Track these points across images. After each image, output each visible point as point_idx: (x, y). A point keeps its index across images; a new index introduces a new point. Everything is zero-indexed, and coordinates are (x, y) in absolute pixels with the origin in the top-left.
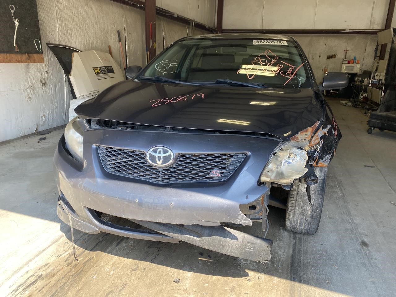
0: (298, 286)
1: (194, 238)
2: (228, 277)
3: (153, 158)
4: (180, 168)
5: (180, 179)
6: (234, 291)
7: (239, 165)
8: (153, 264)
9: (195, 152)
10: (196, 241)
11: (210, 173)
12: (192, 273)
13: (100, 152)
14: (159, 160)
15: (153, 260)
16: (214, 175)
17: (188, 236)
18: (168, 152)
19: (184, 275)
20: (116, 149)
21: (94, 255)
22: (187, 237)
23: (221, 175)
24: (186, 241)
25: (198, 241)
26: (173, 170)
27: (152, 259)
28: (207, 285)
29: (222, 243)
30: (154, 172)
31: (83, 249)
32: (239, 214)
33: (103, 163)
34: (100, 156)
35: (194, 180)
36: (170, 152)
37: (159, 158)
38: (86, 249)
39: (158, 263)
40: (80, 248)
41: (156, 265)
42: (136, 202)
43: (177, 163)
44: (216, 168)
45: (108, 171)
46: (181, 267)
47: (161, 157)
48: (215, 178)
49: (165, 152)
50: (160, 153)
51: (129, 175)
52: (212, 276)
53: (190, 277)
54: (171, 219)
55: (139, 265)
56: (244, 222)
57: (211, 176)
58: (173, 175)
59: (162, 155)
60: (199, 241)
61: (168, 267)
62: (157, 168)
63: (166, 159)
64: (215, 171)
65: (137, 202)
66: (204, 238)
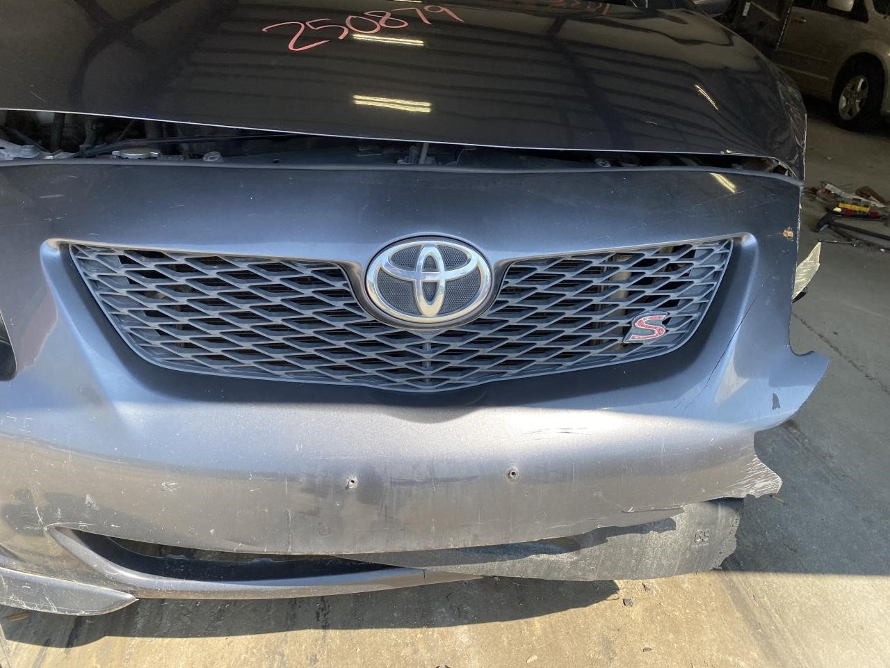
0: (743, 584)
1: (553, 557)
2: (572, 610)
3: (398, 292)
4: (514, 321)
5: (510, 363)
6: (615, 654)
7: (715, 283)
8: (331, 632)
9: (567, 251)
10: (558, 567)
11: (629, 328)
12: (466, 627)
13: (94, 276)
14: (430, 298)
15: (321, 617)
16: (642, 332)
17: (533, 557)
18: (462, 260)
19: (448, 642)
20: (187, 260)
21: (94, 660)
22: (531, 561)
23: (667, 331)
24: (531, 574)
25: (568, 566)
26: (485, 333)
27: (318, 614)
28: (535, 657)
29: (635, 550)
30: (401, 346)
31: (31, 646)
32: (751, 466)
33: (123, 329)
34: (96, 295)
35: (570, 364)
36: (475, 259)
37: (431, 291)
38: (47, 643)
39: (345, 625)
40: (15, 643)
41: (343, 631)
42: (347, 488)
43: (499, 303)
44: (648, 308)
45: (157, 361)
46: (423, 616)
47: (435, 284)
48: (646, 345)
49: (454, 260)
50: (431, 265)
51: (276, 373)
52: (528, 620)
53: (472, 645)
54: (511, 530)
55: (287, 652)
56: (762, 485)
57: (633, 338)
58: (484, 351)
59: (443, 276)
60: (572, 563)
61: (385, 630)
62: (412, 331)
63: (460, 292)
64: (648, 318)
65: (352, 486)
66: (585, 551)
